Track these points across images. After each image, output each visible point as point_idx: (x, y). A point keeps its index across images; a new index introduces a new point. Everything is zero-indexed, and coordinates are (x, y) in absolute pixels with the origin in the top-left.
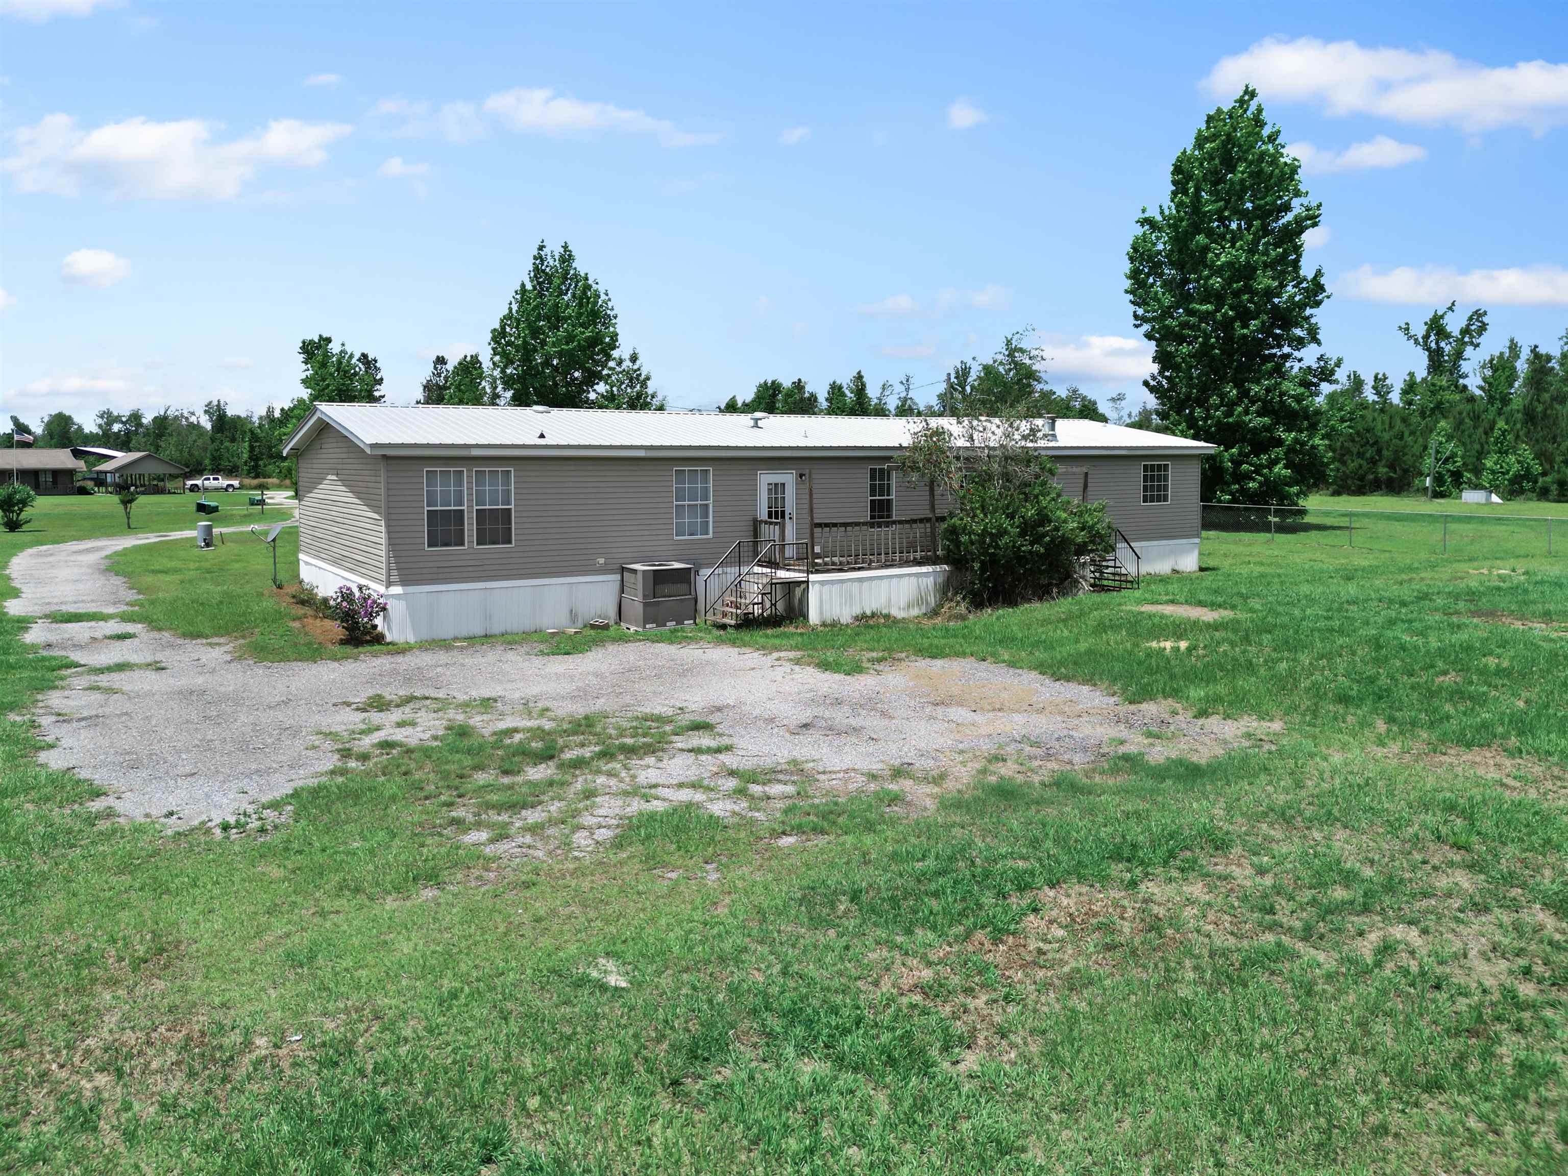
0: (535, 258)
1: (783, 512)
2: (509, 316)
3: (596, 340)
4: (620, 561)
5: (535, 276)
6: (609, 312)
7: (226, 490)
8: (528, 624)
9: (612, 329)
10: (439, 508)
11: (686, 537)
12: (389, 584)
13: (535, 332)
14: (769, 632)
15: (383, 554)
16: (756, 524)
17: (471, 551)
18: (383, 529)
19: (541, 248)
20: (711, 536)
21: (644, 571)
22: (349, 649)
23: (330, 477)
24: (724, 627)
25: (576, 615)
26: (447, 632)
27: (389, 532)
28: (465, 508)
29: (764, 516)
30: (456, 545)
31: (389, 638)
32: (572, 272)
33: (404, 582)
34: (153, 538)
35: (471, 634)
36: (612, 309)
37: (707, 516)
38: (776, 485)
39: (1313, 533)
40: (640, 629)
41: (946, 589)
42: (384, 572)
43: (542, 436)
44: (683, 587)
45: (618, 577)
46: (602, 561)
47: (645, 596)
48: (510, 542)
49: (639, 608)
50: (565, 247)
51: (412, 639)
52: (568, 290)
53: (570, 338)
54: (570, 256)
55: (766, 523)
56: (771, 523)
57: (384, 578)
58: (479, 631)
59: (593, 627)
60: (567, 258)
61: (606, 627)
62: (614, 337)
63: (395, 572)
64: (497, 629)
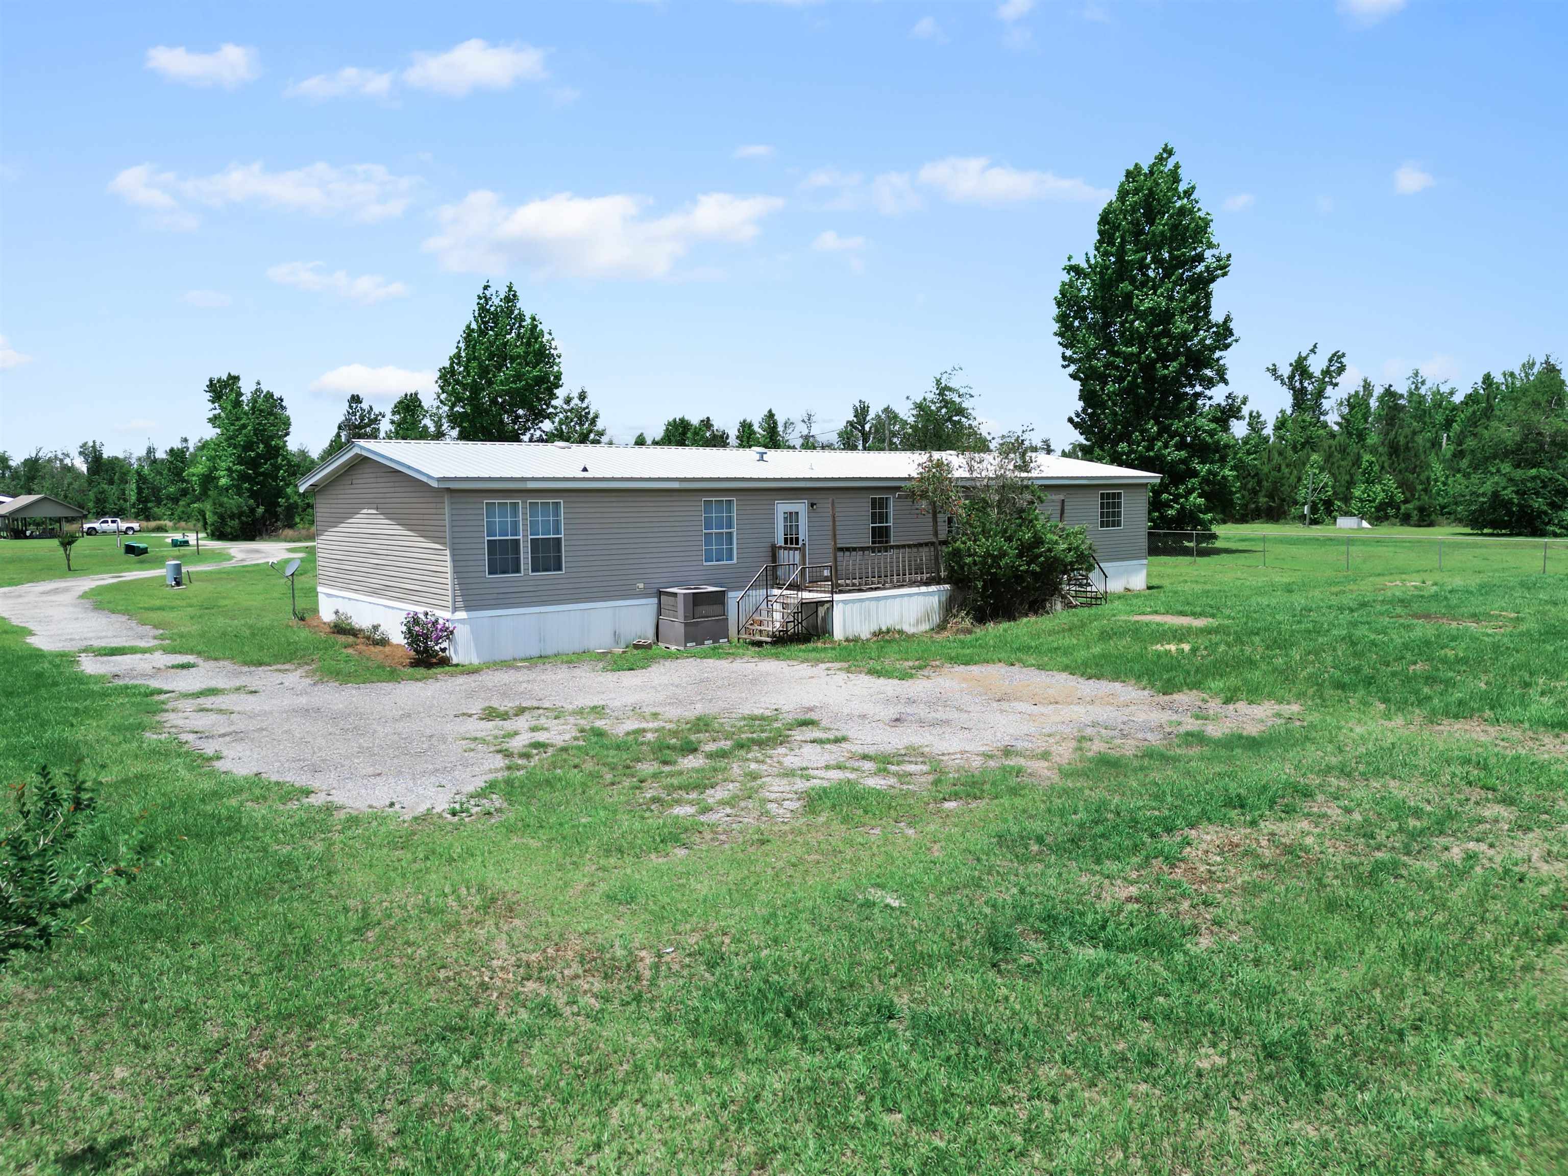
0: (479, 298)
1: (797, 539)
2: (458, 356)
3: (542, 380)
4: (658, 586)
5: (480, 315)
6: (552, 351)
7: (126, 533)
8: (577, 647)
9: (556, 368)
10: (498, 538)
11: (714, 563)
12: (455, 609)
13: (484, 371)
14: (803, 647)
15: (449, 581)
16: (774, 550)
17: (526, 578)
18: (448, 558)
19: (486, 288)
20: (735, 561)
21: (685, 594)
22: (422, 671)
23: (365, 511)
24: (759, 644)
25: (619, 636)
26: (507, 653)
27: (454, 561)
28: (521, 537)
29: (781, 543)
30: (513, 572)
31: (455, 661)
32: (516, 312)
33: (468, 608)
34: (108, 580)
35: (528, 655)
36: (556, 349)
37: (731, 544)
38: (791, 513)
39: (1224, 556)
40: (682, 648)
41: (949, 608)
42: (450, 599)
43: (585, 470)
44: (717, 608)
45: (655, 600)
46: (641, 586)
47: (686, 617)
48: (560, 569)
49: (680, 629)
50: (510, 288)
51: (476, 661)
52: (511, 329)
53: (518, 377)
54: (514, 296)
55: (785, 549)
56: (790, 549)
57: (450, 604)
58: (535, 652)
59: (636, 647)
60: (511, 298)
61: (649, 647)
62: (558, 377)
63: (459, 599)
64: (549, 651)
